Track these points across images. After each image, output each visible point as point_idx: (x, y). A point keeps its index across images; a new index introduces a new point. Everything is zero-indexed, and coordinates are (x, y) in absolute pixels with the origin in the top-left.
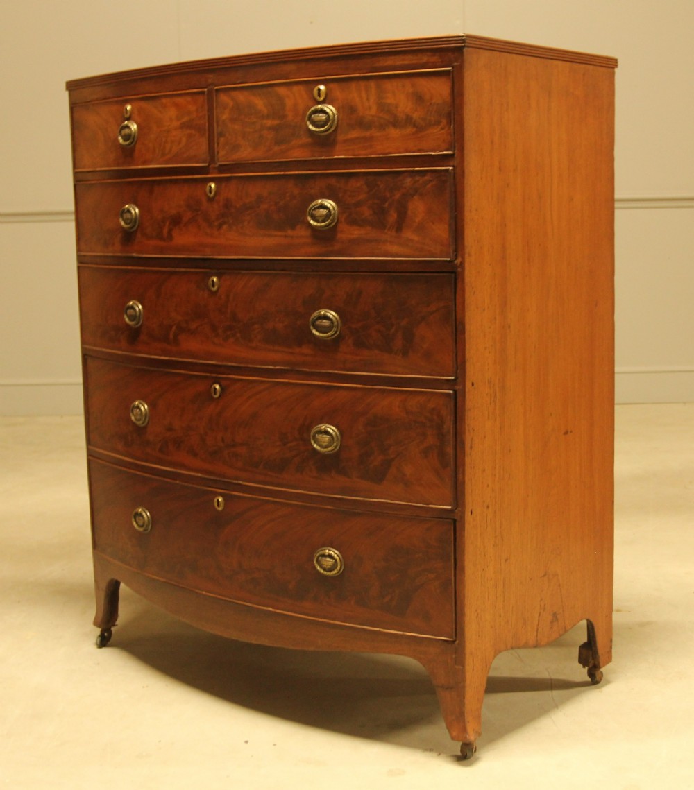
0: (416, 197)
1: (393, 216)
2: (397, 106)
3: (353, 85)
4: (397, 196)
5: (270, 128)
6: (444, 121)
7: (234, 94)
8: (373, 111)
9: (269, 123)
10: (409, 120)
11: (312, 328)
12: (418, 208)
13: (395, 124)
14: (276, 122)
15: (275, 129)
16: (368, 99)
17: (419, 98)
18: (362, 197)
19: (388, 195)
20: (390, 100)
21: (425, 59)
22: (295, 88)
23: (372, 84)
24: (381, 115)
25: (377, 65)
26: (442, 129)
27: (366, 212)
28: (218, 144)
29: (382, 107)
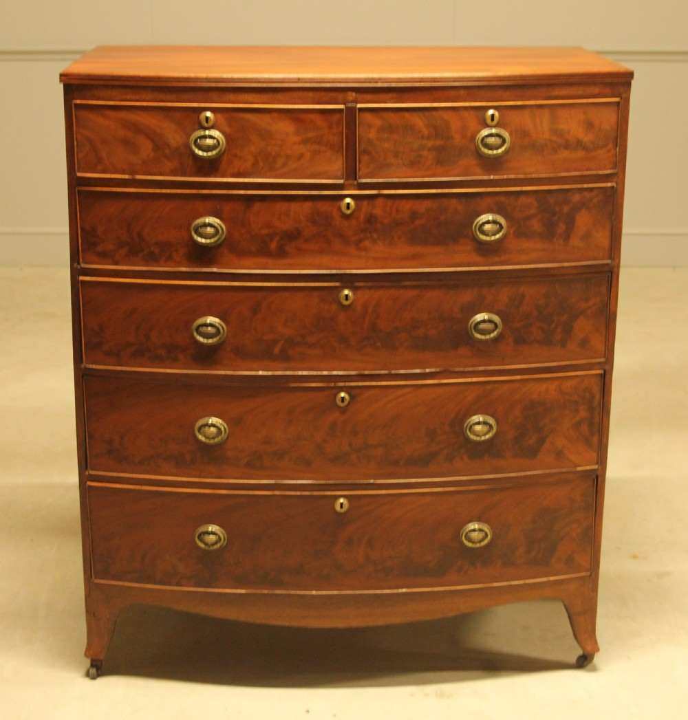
0: (583, 211)
1: (562, 227)
2: (569, 132)
3: (526, 113)
4: (566, 209)
5: (430, 149)
6: (611, 146)
7: (384, 115)
8: (547, 135)
9: (430, 143)
10: (579, 145)
12: (583, 220)
13: (567, 146)
14: (439, 143)
15: (439, 150)
16: (541, 124)
17: (589, 125)
18: (533, 211)
19: (557, 209)
20: (563, 126)
21: (596, 90)
22: (465, 114)
23: (546, 113)
24: (555, 138)
26: (609, 151)
27: (536, 225)
28: (360, 162)
29: (555, 131)
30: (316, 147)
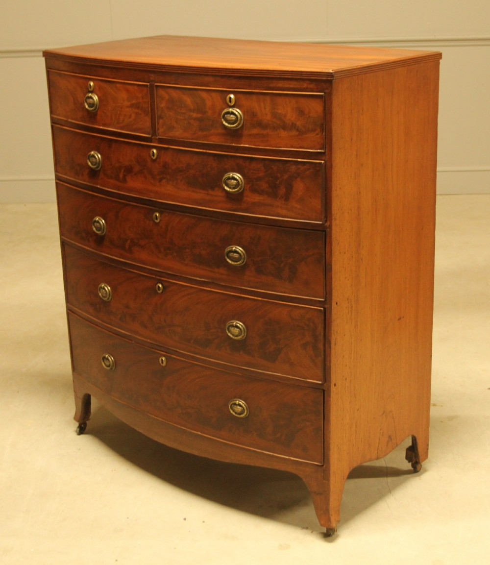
0: (298, 179)
1: (282, 191)
2: (285, 116)
3: (254, 97)
4: (286, 177)
5: (195, 119)
6: (319, 129)
7: (169, 90)
8: (269, 117)
9: (195, 115)
10: (293, 126)
11: (226, 257)
12: (299, 187)
13: (284, 127)
14: (200, 115)
15: (200, 120)
16: (265, 108)
17: (301, 112)
18: (261, 174)
19: (279, 175)
20: (280, 111)
21: (305, 85)
22: (214, 94)
23: (268, 98)
24: (275, 120)
25: (271, 85)
26: (317, 134)
27: (264, 186)
28: (158, 123)
29: (274, 115)
30: (136, 111)
